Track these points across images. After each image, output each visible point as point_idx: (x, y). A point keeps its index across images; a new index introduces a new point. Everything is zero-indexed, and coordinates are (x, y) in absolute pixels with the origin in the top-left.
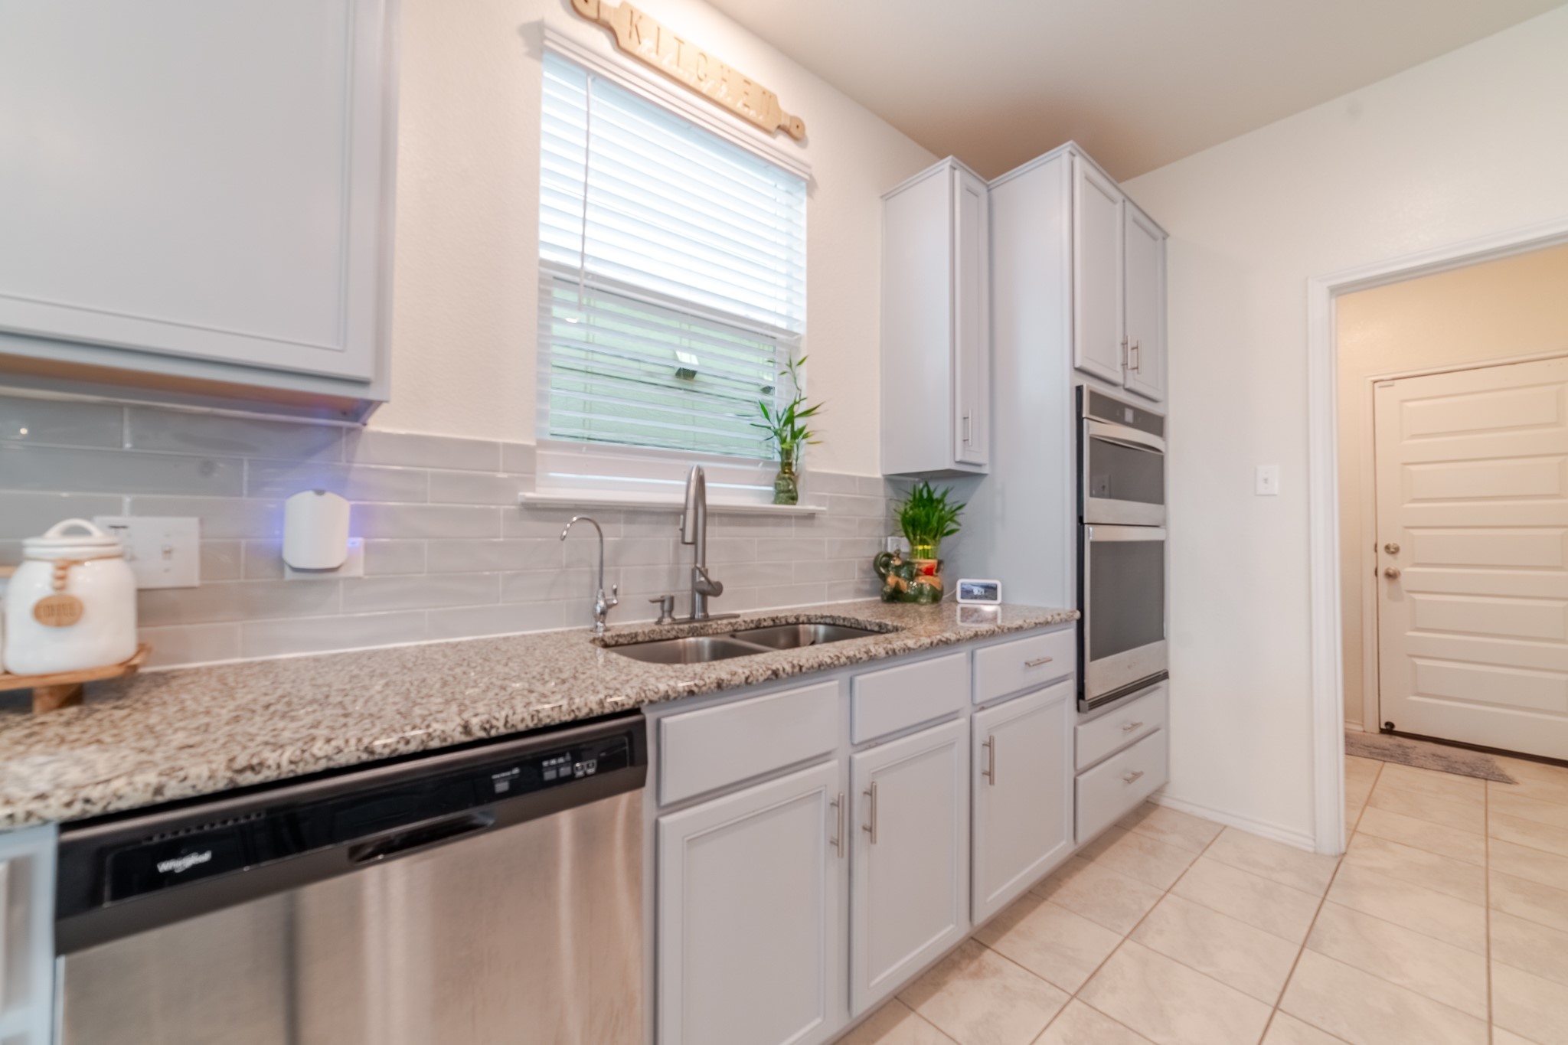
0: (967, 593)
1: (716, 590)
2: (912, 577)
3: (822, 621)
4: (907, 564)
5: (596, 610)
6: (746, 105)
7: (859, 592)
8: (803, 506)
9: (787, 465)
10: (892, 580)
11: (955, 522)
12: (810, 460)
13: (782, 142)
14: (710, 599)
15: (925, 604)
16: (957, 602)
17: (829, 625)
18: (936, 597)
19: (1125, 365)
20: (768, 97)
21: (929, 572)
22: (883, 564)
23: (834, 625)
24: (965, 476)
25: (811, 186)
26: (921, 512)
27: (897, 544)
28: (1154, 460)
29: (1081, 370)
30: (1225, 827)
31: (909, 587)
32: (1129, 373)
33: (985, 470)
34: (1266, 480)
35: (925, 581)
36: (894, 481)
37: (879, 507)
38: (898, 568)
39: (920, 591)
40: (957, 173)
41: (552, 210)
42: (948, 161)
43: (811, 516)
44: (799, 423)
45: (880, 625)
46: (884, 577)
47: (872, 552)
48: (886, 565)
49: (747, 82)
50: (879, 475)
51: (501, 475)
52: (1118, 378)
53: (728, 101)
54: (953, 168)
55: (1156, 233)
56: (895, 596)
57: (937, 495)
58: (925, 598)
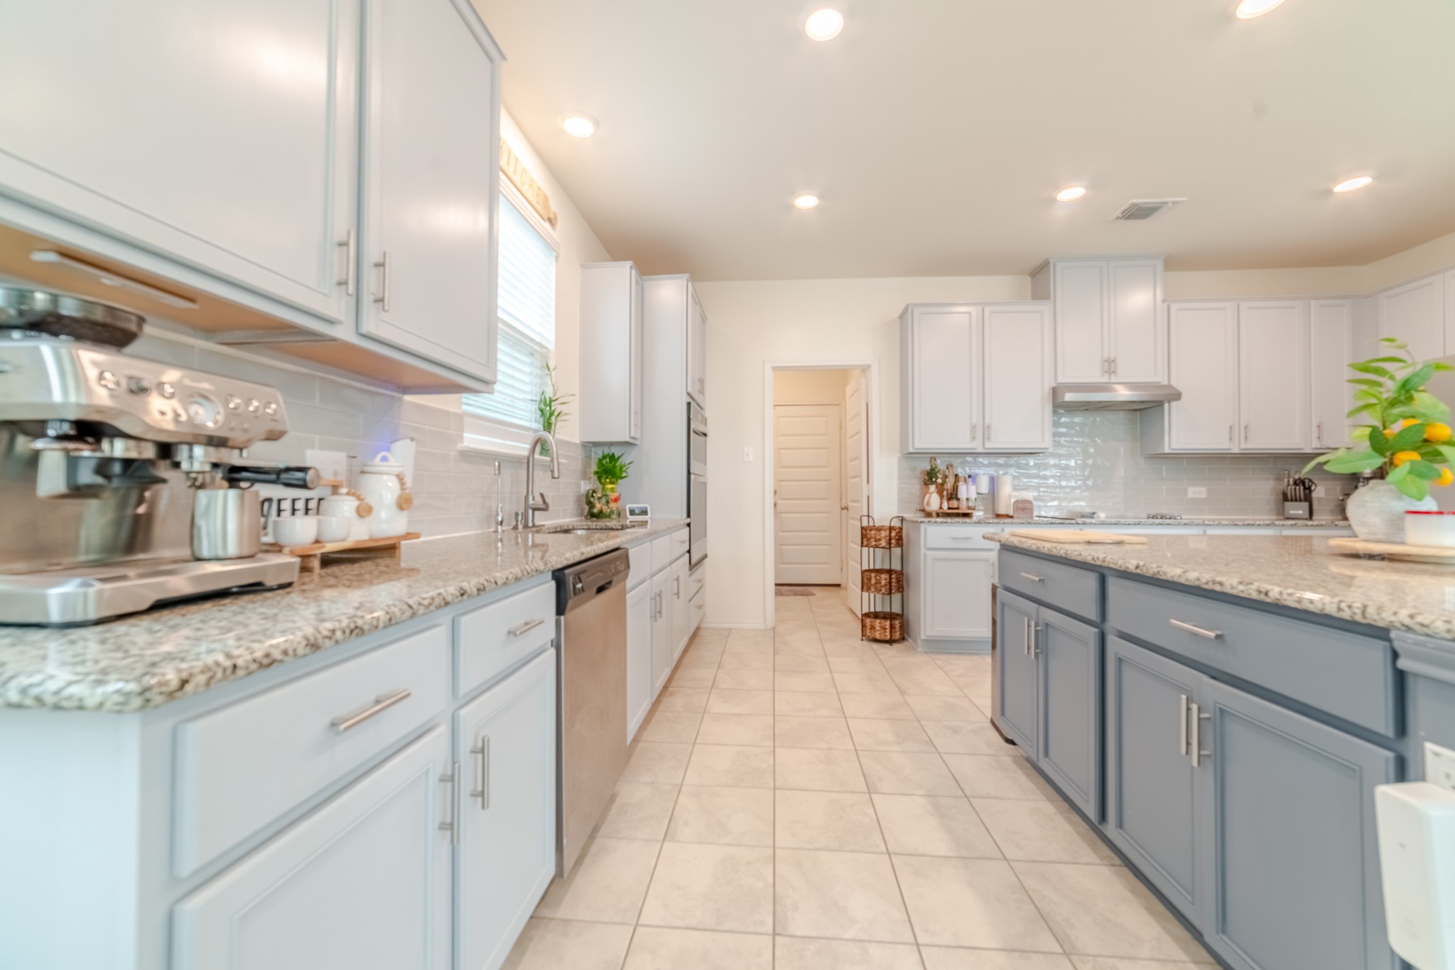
0: (632, 512)
2: (604, 504)
3: (581, 527)
4: (601, 496)
5: (497, 519)
6: (537, 203)
7: (573, 514)
10: (594, 507)
11: (627, 473)
12: (557, 431)
13: (547, 225)
15: (615, 519)
16: (627, 518)
17: (585, 529)
18: (617, 515)
19: (698, 391)
20: (545, 197)
21: (613, 501)
22: (589, 497)
23: (589, 529)
24: (630, 445)
25: (557, 258)
26: (606, 466)
29: (689, 394)
30: (731, 629)
31: (602, 511)
32: (700, 396)
33: (638, 442)
34: (747, 455)
35: (613, 505)
36: (589, 446)
38: (596, 501)
39: (612, 512)
40: (633, 272)
42: (630, 263)
44: (554, 408)
45: (622, 526)
46: (589, 506)
47: (582, 493)
48: (593, 497)
49: (539, 189)
50: (578, 442)
51: (452, 432)
52: (697, 397)
53: (531, 198)
54: (631, 268)
56: (598, 515)
57: (617, 451)
58: (614, 516)
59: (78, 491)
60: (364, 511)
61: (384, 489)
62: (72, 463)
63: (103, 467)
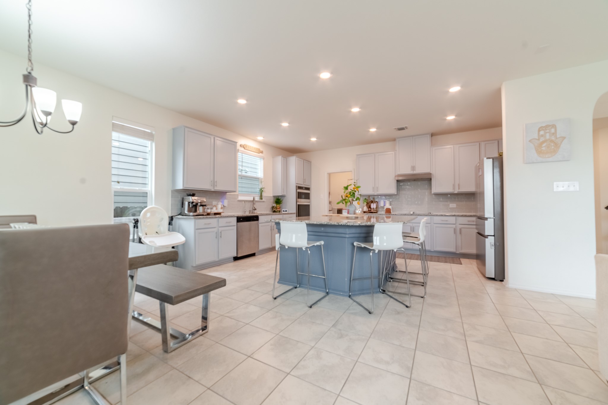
0: (283, 211)
1: (256, 209)
2: (277, 209)
4: (276, 207)
6: (257, 151)
7: (270, 211)
8: (263, 200)
9: (261, 195)
10: (274, 209)
11: (282, 202)
12: (264, 194)
14: (255, 211)
18: (280, 211)
19: (303, 182)
20: (259, 149)
21: (279, 208)
22: (273, 207)
24: (283, 196)
25: (264, 159)
26: (278, 201)
27: (275, 205)
28: (309, 194)
29: (297, 184)
31: (276, 210)
32: (304, 183)
33: (286, 195)
35: (278, 209)
36: (274, 197)
37: (272, 200)
38: (275, 208)
39: (277, 211)
40: (282, 158)
41: (239, 158)
42: (281, 156)
43: (264, 201)
44: (262, 190)
46: (273, 209)
47: (271, 206)
48: (273, 208)
49: (257, 148)
50: (272, 196)
51: (236, 197)
52: (302, 183)
53: (254, 151)
55: (309, 162)
56: (274, 212)
57: (280, 198)
58: (278, 212)
59: (192, 207)
60: (217, 209)
61: (220, 206)
62: (192, 205)
63: (193, 205)
